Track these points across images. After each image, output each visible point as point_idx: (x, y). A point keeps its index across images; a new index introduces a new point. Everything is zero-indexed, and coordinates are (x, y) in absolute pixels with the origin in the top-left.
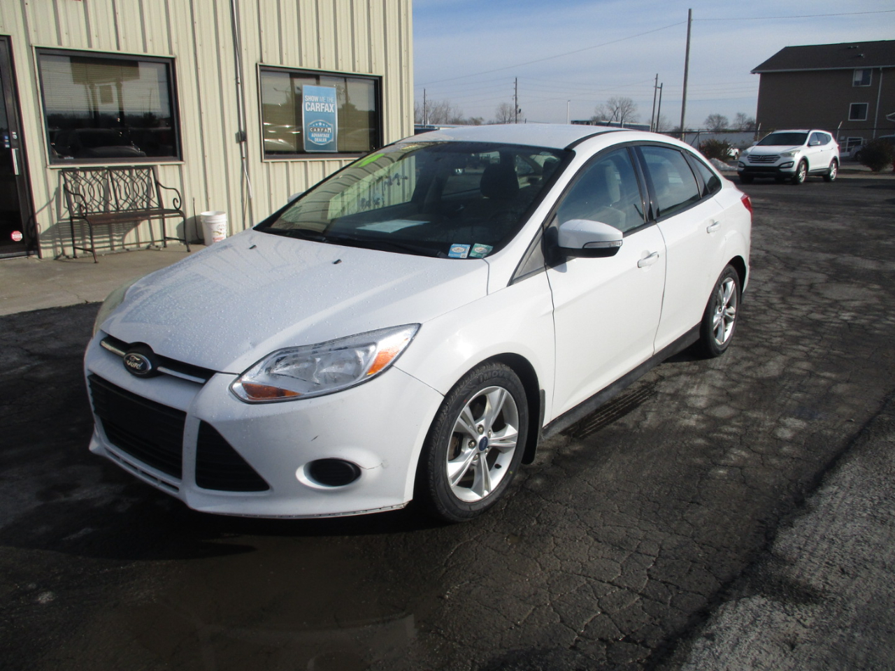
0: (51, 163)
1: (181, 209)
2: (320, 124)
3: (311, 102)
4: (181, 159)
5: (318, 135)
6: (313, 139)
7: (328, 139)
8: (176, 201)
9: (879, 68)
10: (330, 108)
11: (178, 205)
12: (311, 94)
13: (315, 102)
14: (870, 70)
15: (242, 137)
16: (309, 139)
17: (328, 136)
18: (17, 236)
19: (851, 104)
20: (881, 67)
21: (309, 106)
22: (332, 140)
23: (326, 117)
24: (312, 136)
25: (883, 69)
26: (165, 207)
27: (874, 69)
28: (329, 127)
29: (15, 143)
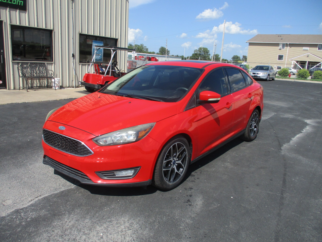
0: (13, 60)
2: (98, 53)
4: (52, 61)
5: (97, 56)
11: (53, 75)
14: (285, 44)
15: (73, 56)
17: (100, 57)
18: (1, 82)
19: (278, 55)
20: (288, 43)
28: (100, 54)
29: (2, 54)
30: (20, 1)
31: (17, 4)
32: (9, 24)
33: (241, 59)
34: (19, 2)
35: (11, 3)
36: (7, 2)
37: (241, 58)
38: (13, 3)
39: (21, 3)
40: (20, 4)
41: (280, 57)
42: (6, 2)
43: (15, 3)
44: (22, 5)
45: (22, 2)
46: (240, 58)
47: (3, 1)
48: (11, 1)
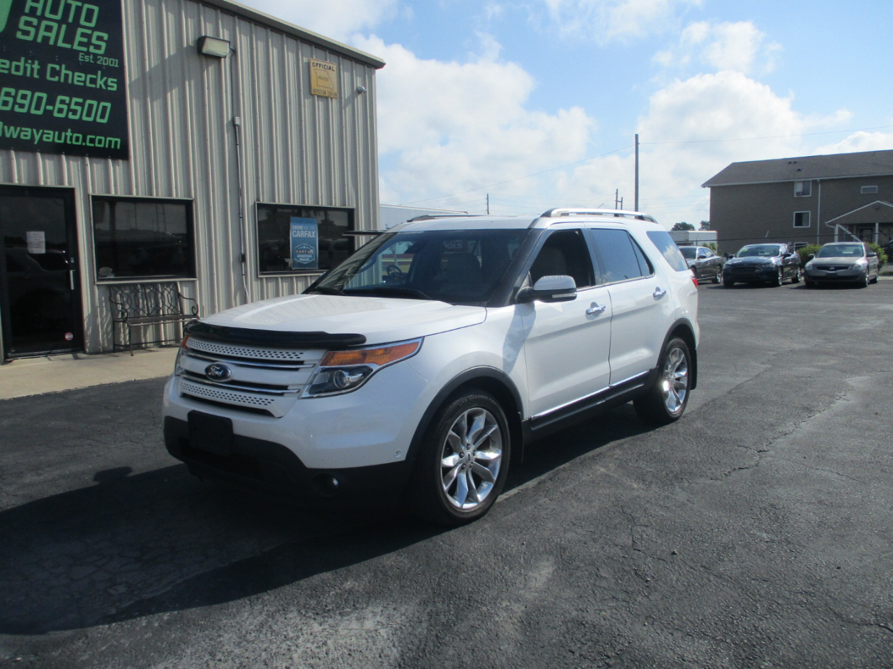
0: (98, 281)
1: (198, 315)
2: (304, 247)
3: (297, 230)
4: (194, 276)
5: (304, 256)
6: (298, 259)
7: (310, 259)
8: (193, 309)
10: (312, 234)
11: (195, 312)
12: (297, 224)
13: (300, 230)
15: (243, 258)
16: (295, 259)
17: (311, 256)
18: (68, 336)
21: (295, 234)
22: (314, 260)
23: (309, 241)
24: (298, 256)
26: (186, 313)
28: (312, 249)
29: (73, 266)
30: (114, 140)
31: (107, 146)
32: (89, 195)
34: (110, 142)
35: (92, 145)
36: (84, 144)
38: (97, 145)
39: (116, 142)
40: (113, 147)
42: (81, 145)
43: (102, 146)
44: (118, 147)
45: (119, 140)
47: (74, 143)
48: (92, 141)
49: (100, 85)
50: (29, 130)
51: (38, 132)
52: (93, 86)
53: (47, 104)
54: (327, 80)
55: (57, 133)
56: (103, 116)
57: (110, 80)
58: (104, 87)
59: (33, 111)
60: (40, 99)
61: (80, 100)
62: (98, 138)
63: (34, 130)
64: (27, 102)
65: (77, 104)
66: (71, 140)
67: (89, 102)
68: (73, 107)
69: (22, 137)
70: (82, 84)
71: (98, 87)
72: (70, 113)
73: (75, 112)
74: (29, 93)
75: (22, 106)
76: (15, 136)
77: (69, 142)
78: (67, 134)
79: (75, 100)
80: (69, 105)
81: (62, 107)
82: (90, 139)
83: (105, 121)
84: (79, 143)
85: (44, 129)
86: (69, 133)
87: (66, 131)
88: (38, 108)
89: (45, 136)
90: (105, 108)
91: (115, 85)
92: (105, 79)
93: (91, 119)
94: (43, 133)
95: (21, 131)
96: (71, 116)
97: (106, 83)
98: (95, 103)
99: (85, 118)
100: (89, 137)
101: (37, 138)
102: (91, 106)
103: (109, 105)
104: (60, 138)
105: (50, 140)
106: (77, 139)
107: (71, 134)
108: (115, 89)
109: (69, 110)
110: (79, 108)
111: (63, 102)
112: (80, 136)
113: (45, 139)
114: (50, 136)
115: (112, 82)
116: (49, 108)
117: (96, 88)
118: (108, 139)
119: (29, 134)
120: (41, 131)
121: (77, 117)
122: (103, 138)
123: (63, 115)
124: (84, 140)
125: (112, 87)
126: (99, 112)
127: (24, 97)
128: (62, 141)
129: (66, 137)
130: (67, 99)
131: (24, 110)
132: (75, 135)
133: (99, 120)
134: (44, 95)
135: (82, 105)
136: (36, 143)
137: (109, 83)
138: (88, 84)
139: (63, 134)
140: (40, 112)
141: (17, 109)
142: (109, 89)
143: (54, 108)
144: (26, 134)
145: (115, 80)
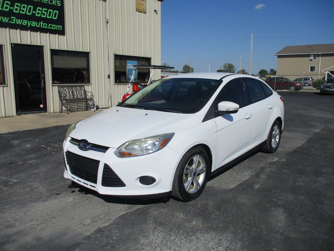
0: (53, 84)
1: (93, 98)
2: (132, 73)
3: (129, 66)
4: (89, 83)
8: (91, 96)
9: (319, 54)
12: (129, 63)
13: (130, 66)
14: (316, 54)
15: (109, 77)
16: (128, 77)
18: (41, 106)
19: (310, 66)
20: (320, 53)
21: (129, 67)
22: (136, 78)
24: (130, 76)
25: (321, 54)
26: (88, 98)
27: (318, 54)
28: (135, 74)
29: (43, 78)
30: (59, 26)
31: (56, 29)
32: (49, 49)
33: (269, 73)
34: (58, 27)
35: (51, 28)
36: (47, 28)
37: (269, 71)
38: (53, 28)
39: (60, 27)
40: (59, 29)
41: (312, 69)
43: (55, 29)
44: (61, 30)
45: (61, 27)
46: (267, 71)
47: (44, 27)
48: (51, 26)
49: (54, 3)
50: (26, 21)
51: (29, 22)
52: (51, 4)
53: (33, 10)
54: (142, 5)
55: (37, 23)
56: (55, 17)
57: (58, 1)
58: (55, 4)
59: (28, 13)
60: (30, 8)
61: (46, 9)
62: (53, 25)
63: (28, 21)
64: (25, 9)
65: (45, 11)
66: (42, 26)
67: (49, 10)
68: (43, 12)
69: (23, 24)
70: (47, 3)
71: (53, 4)
72: (42, 15)
73: (44, 14)
74: (26, 6)
75: (23, 11)
76: (20, 23)
77: (42, 27)
78: (41, 23)
79: (44, 9)
80: (42, 11)
81: (39, 12)
82: (50, 26)
83: (56, 18)
84: (46, 27)
85: (32, 21)
86: (42, 23)
87: (41, 22)
88: (29, 12)
89: (32, 24)
90: (56, 13)
91: (60, 4)
92: (56, 1)
93: (50, 17)
94: (31, 23)
95: (23, 21)
96: (42, 16)
97: (56, 3)
98: (52, 11)
99: (48, 17)
100: (50, 25)
101: (29, 24)
102: (50, 12)
103: (57, 12)
104: (38, 25)
105: (34, 26)
106: (45, 26)
107: (43, 23)
108: (60, 5)
109: (42, 13)
110: (46, 13)
111: (39, 10)
112: (46, 24)
113: (32, 25)
114: (34, 24)
115: (59, 2)
116: (34, 12)
117: (52, 5)
118: (57, 26)
119: (26, 23)
120: (31, 22)
121: (45, 16)
122: (55, 26)
123: (39, 15)
124: (48, 26)
125: (59, 4)
126: (53, 15)
127: (24, 7)
128: (39, 26)
129: (40, 24)
130: (41, 9)
131: (24, 13)
132: (44, 24)
133: (53, 18)
134: (32, 7)
135: (47, 11)
136: (28, 27)
137: (58, 3)
138: (49, 3)
139: (39, 23)
140: (30, 14)
141: (21, 12)
142: (58, 5)
143: (36, 12)
144: (25, 22)
145: (60, 2)
